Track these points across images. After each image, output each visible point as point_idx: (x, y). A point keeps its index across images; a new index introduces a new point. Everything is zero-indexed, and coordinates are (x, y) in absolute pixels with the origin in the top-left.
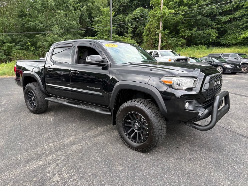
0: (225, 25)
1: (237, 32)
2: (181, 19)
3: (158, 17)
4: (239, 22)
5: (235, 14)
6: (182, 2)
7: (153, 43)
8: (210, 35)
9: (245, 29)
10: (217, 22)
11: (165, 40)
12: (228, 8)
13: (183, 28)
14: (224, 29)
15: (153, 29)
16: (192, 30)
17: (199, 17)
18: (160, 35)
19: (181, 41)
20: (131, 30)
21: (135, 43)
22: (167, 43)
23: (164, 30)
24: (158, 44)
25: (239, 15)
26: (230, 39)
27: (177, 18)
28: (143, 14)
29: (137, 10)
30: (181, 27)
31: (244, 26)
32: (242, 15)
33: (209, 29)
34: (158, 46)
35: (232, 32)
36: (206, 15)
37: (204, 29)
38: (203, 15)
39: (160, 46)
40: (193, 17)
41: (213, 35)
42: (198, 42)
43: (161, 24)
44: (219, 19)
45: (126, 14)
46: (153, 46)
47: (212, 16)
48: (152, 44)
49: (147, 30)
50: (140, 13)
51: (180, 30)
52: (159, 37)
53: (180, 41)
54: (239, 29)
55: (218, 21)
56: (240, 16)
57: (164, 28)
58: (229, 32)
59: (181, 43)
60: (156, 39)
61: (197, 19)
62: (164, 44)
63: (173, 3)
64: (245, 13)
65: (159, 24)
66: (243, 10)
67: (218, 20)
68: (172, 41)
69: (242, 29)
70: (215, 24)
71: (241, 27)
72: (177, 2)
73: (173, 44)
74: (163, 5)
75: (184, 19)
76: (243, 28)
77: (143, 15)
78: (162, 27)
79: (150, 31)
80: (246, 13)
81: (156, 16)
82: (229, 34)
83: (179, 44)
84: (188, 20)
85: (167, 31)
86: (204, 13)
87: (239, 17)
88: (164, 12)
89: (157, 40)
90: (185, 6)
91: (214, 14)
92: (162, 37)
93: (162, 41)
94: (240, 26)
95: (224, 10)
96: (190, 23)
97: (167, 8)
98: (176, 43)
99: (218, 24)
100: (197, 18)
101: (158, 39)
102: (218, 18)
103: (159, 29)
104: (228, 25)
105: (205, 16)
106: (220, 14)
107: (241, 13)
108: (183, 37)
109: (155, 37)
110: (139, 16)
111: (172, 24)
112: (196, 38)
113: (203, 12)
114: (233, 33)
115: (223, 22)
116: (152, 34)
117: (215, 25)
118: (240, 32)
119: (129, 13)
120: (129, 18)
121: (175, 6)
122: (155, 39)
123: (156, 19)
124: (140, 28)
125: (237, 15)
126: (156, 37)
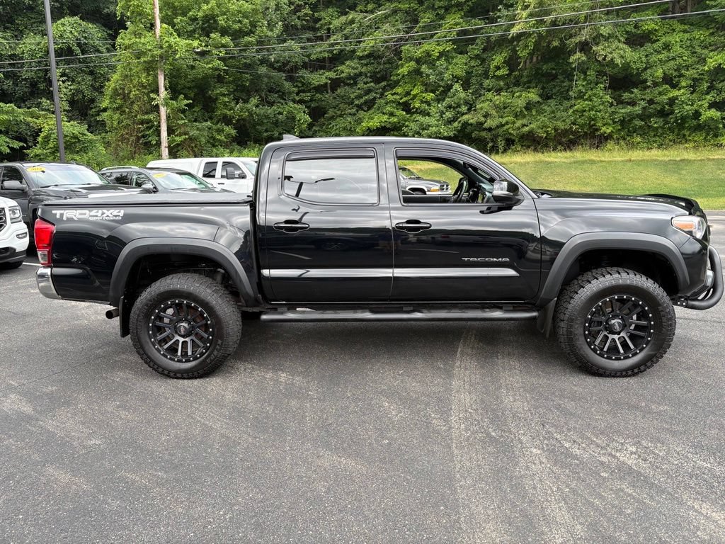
0: (319, 96)
1: (350, 114)
2: (217, 69)
3: (152, 56)
4: (350, 91)
5: (339, 68)
6: (212, 22)
7: (140, 135)
8: (293, 119)
9: (366, 109)
10: (300, 85)
11: (180, 126)
12: (321, 52)
13: (224, 95)
14: (317, 105)
15: (137, 92)
16: (246, 101)
17: (263, 70)
18: (163, 111)
19: (223, 131)
20: (66, 88)
21: (86, 132)
22: (187, 137)
23: (174, 98)
24: (160, 139)
25: (348, 73)
26: (336, 130)
27: (205, 66)
28: (85, 38)
29: (63, 25)
30: (218, 92)
31: (362, 101)
32: (355, 74)
33: (286, 104)
34: (159, 144)
35: (339, 112)
36: (277, 65)
37: (274, 102)
38: (271, 65)
39: (167, 145)
40: (247, 66)
41: (300, 120)
42: (265, 134)
43: (161, 81)
44: (304, 79)
45: (16, 33)
46: (141, 144)
47: (288, 69)
48: (138, 139)
49: (116, 93)
50: (76, 34)
51: (217, 99)
52: (159, 116)
53: (220, 131)
54: (351, 106)
55: (303, 84)
56: (350, 75)
57: (174, 91)
58: (331, 113)
59: (223, 137)
60: (149, 121)
61: (257, 73)
62: (179, 139)
63: (185, 18)
64: (360, 69)
65: (156, 77)
66: (356, 61)
67: (301, 82)
68: (200, 129)
69: (360, 107)
70: (296, 89)
71: (357, 102)
72: (196, 19)
73: (203, 140)
74: (162, 22)
75: (224, 70)
76: (362, 104)
77: (85, 44)
78: (165, 87)
79: (125, 97)
80: (363, 70)
81: (144, 54)
82: (332, 118)
83: (219, 140)
84: (233, 75)
85: (183, 102)
86: (273, 60)
87: (348, 79)
88: (167, 42)
89: (153, 126)
90: (222, 35)
91: (291, 64)
92: (168, 117)
93: (170, 131)
94: (353, 99)
95: (313, 57)
96: (239, 83)
97: (174, 33)
98: (210, 138)
99: (304, 91)
100: (259, 73)
101: (155, 123)
102: (302, 77)
103: (157, 91)
104: (328, 97)
105: (275, 69)
106: (305, 66)
107: (353, 68)
108: (227, 120)
109: (146, 117)
110: (73, 45)
111: (193, 81)
112: (260, 125)
113: (271, 57)
114: (341, 116)
115: (314, 88)
116: (136, 107)
117: (297, 94)
118: (355, 114)
119: (26, 28)
120: (34, 47)
121: (194, 31)
122: (148, 123)
123: (144, 62)
124: (79, 83)
125: (342, 72)
126: (151, 117)
